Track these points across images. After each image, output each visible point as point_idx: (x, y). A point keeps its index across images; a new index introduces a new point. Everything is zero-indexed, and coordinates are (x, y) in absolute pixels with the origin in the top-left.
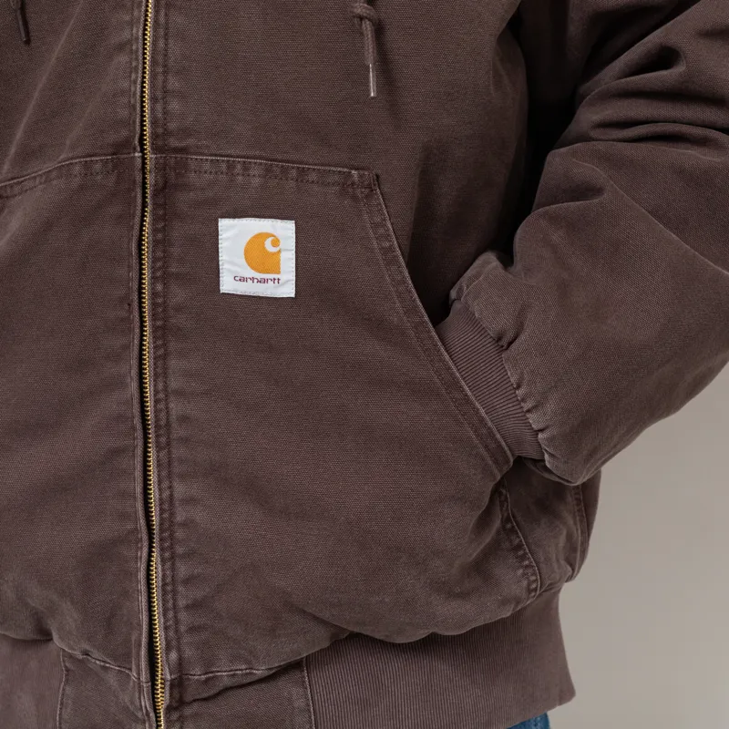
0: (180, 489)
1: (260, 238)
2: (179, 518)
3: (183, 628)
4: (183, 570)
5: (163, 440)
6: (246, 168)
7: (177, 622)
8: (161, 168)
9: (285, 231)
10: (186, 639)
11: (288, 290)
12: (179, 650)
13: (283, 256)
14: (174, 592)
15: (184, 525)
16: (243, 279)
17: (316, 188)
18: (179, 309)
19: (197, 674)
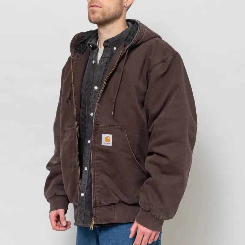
0: (96, 174)
1: (107, 137)
2: (96, 178)
3: (96, 195)
4: (96, 186)
5: (93, 166)
6: (106, 127)
7: (95, 194)
8: (95, 127)
9: (111, 136)
10: (96, 197)
11: (111, 145)
12: (95, 198)
13: (110, 140)
14: (95, 189)
15: (96, 179)
16: (105, 143)
17: (116, 129)
18: (96, 147)
19: (98, 202)
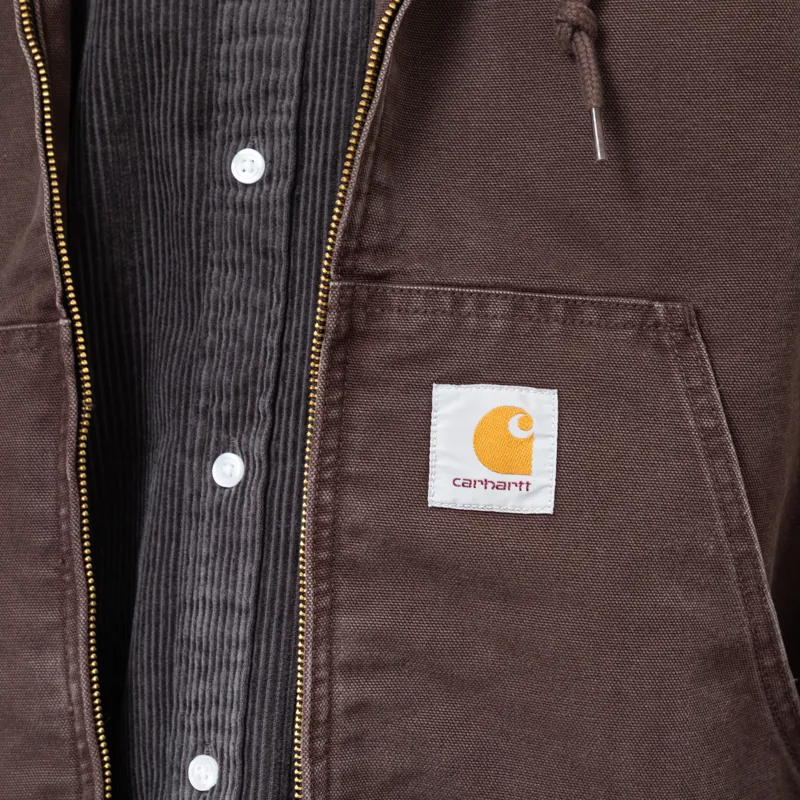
6: (481, 304)
8: (347, 304)
9: (541, 406)
11: (541, 501)
16: (468, 484)
17: (594, 332)
18: (356, 532)
